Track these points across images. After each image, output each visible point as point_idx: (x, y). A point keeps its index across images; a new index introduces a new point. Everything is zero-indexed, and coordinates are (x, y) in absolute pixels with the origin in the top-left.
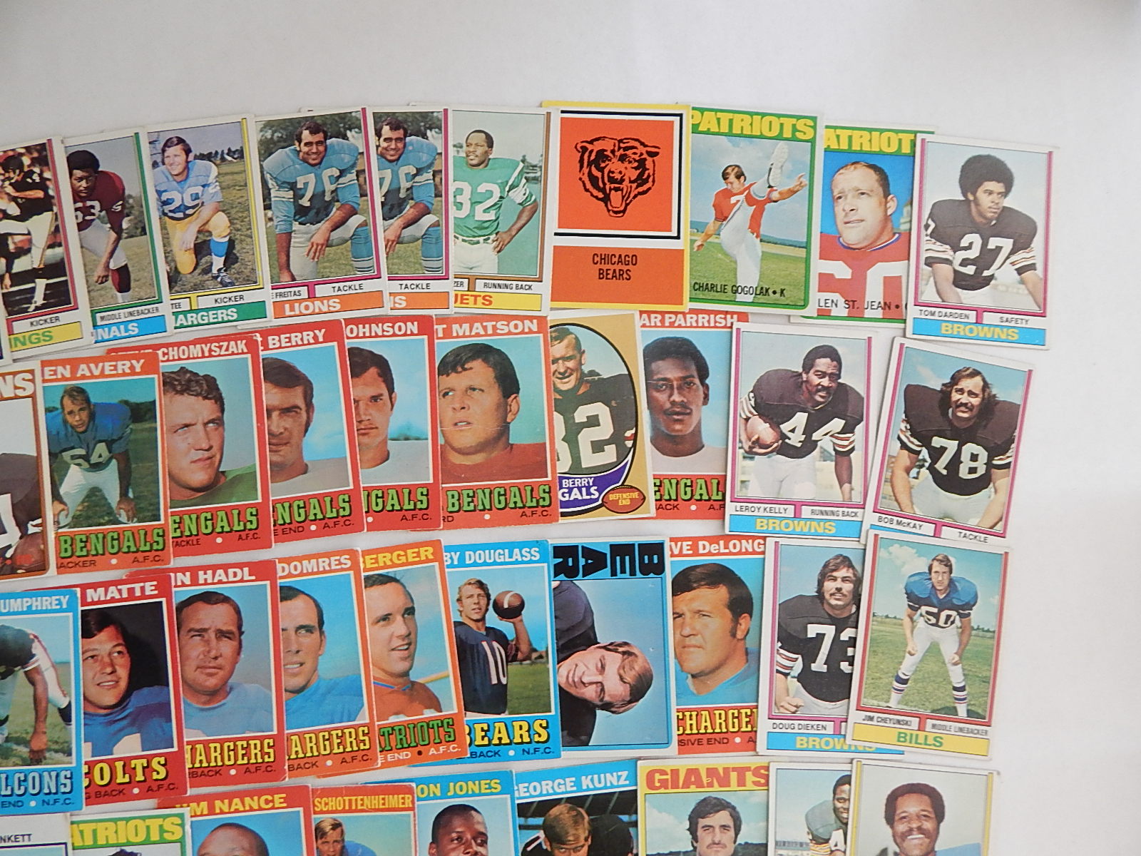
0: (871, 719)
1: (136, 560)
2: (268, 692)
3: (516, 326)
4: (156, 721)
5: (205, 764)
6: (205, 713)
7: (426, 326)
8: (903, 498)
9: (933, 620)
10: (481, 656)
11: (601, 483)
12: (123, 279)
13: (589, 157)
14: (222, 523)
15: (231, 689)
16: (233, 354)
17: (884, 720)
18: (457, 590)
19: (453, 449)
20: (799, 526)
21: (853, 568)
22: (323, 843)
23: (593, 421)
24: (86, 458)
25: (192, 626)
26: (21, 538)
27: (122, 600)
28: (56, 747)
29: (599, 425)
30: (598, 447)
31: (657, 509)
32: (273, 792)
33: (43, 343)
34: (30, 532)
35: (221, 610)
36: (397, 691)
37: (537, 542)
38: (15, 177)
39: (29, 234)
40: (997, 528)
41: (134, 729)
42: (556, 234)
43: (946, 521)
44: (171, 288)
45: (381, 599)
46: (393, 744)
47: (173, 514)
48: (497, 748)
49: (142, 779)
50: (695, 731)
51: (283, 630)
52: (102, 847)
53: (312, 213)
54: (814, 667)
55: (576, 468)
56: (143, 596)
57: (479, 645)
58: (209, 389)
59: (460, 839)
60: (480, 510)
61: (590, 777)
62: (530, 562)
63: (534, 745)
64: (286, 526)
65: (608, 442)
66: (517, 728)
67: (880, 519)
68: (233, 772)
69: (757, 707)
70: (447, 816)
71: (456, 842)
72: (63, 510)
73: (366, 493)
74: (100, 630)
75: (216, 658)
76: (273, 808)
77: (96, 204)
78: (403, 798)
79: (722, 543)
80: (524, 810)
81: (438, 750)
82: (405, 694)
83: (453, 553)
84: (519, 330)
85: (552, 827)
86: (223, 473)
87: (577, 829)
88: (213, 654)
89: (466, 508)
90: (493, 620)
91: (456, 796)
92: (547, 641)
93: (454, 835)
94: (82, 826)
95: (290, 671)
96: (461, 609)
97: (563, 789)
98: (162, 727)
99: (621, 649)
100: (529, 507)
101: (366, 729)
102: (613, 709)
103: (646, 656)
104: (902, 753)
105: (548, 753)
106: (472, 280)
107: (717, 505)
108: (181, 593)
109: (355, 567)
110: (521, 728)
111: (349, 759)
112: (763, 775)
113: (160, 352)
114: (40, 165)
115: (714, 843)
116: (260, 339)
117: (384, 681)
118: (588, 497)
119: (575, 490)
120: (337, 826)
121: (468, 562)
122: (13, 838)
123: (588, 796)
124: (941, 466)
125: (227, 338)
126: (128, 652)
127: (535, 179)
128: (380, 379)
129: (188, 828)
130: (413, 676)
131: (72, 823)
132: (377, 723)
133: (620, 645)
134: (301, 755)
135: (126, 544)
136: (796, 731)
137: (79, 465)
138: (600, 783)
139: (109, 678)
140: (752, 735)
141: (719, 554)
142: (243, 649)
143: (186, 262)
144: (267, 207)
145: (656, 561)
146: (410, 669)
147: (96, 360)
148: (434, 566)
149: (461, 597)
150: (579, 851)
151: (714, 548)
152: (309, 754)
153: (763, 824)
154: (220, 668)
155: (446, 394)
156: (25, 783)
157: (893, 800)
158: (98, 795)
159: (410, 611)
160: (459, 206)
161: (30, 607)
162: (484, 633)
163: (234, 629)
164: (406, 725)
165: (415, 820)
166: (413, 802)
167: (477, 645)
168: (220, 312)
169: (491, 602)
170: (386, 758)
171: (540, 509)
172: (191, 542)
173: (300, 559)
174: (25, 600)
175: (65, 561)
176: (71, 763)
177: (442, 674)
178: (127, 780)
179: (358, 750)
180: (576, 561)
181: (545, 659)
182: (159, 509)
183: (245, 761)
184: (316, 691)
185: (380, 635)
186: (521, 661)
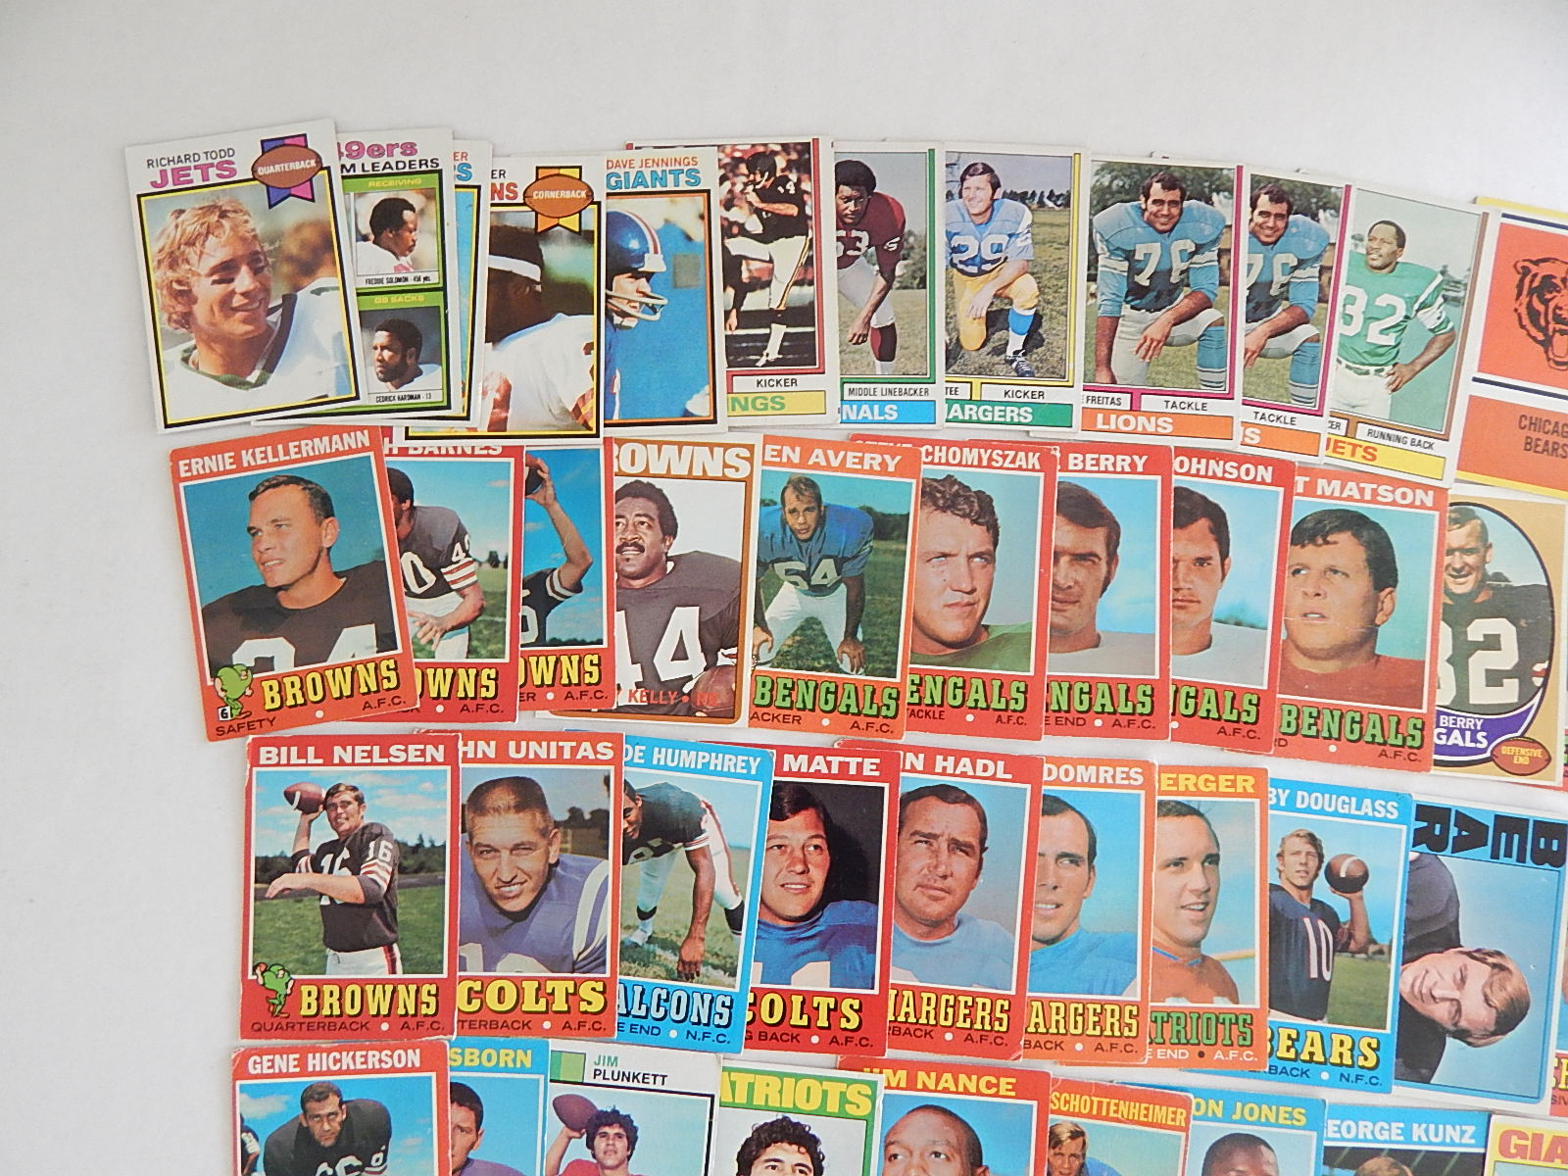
1: (855, 725)
2: (1010, 935)
3: (1404, 497)
4: (853, 950)
5: (912, 1019)
6: (919, 949)
7: (1284, 474)
10: (1300, 937)
11: (1493, 729)
12: (886, 343)
13: (1532, 281)
15: (959, 923)
16: (1020, 468)
18: (1280, 842)
19: (1298, 647)
22: (1055, 1154)
23: (1492, 643)
24: (806, 576)
25: (918, 828)
26: (705, 669)
27: (830, 776)
28: (716, 961)
29: (1500, 649)
30: (1494, 678)
31: (1565, 777)
32: (999, 1073)
33: (770, 412)
34: (719, 664)
36: (1181, 965)
37: (1398, 794)
38: (764, 182)
39: (771, 261)
41: (824, 955)
42: (1475, 380)
44: (948, 365)
45: (1175, 835)
46: (1167, 1036)
47: (913, 672)
48: (1306, 1066)
49: (826, 1024)
51: (1040, 855)
52: (758, 1108)
53: (1152, 295)
55: (1461, 703)
56: (859, 776)
57: (1298, 921)
58: (982, 511)
60: (1325, 738)
61: (1424, 1126)
62: (1385, 820)
63: (1356, 1071)
64: (1062, 714)
65: (1509, 674)
66: (1336, 1043)
68: (949, 1036)
70: (1226, 1147)
72: (766, 641)
73: (1174, 687)
74: (795, 812)
75: (945, 877)
76: (996, 1095)
77: (865, 236)
78: (1174, 1113)
80: (1332, 1156)
81: (1226, 1055)
82: (1191, 971)
83: (1280, 791)
84: (1408, 501)
86: (986, 627)
88: (942, 870)
89: (1305, 731)
90: (1322, 890)
91: (1243, 1121)
92: (1392, 933)
93: (1233, 1174)
94: (734, 1076)
95: (1041, 912)
96: (1281, 868)
97: (1386, 1136)
98: (861, 958)
99: (1490, 960)
100: (1392, 745)
101: (1135, 1009)
102: (1470, 1040)
103: (1524, 974)
105: (1374, 1084)
106: (1352, 423)
108: (910, 781)
109: (1148, 785)
110: (1342, 1043)
111: (1106, 1047)
113: (923, 450)
114: (798, 171)
116: (1058, 455)
117: (1166, 948)
118: (1473, 745)
119: (1456, 733)
120: (1077, 1134)
121: (1299, 805)
122: (640, 1077)
123: (1419, 1151)
125: (1017, 446)
126: (829, 848)
127: (1456, 300)
128: (1211, 536)
129: (879, 1103)
130: (1206, 949)
131: (724, 1069)
132: (1151, 1004)
133: (1490, 954)
134: (1042, 1029)
135: (845, 701)
137: (795, 583)
138: (1436, 1135)
139: (798, 879)
142: (982, 871)
143: (973, 333)
144: (1092, 278)
145: (1555, 847)
146: (1203, 938)
147: (837, 446)
148: (1253, 803)
149: (1283, 851)
152: (1053, 1030)
154: (948, 891)
155: (1296, 572)
156: (667, 1004)
158: (762, 1036)
159: (1213, 859)
160: (1348, 319)
161: (706, 765)
162: (1309, 907)
163: (975, 842)
164: (1186, 1014)
165: (1186, 1146)
166: (1187, 1119)
167: (1297, 920)
168: (1009, 409)
169: (1324, 866)
170: (1154, 1054)
171: (1407, 750)
172: (931, 714)
173: (1075, 762)
174: (701, 754)
175: (760, 711)
176: (734, 987)
177: (1245, 952)
178: (805, 1022)
179: (1121, 1037)
180: (1445, 830)
181: (1386, 956)
182: (895, 663)
183: (968, 1025)
184: (1073, 945)
185: (1168, 883)
186: (1353, 953)
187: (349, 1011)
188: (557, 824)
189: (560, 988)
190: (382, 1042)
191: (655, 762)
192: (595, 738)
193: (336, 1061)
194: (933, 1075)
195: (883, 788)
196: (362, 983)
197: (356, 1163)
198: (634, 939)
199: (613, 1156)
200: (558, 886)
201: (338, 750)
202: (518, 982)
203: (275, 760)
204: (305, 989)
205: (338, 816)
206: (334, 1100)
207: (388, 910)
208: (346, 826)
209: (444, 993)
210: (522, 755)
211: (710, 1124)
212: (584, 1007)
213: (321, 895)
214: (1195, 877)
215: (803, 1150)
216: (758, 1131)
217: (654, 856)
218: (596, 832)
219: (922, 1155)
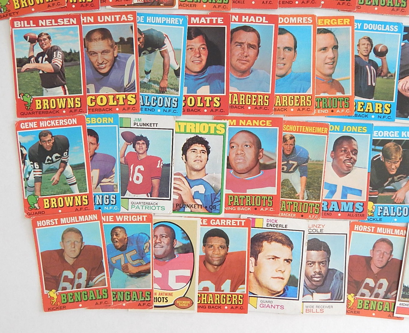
1: (215, 7)
2: (269, 74)
4: (217, 81)
5: (237, 103)
6: (238, 81)
10: (365, 72)
15: (252, 71)
18: (358, 41)
22: (285, 144)
25: (237, 40)
27: (207, 24)
28: (172, 87)
32: (266, 119)
36: (325, 83)
37: (398, 23)
41: (207, 84)
45: (323, 40)
46: (321, 106)
48: (367, 114)
49: (209, 106)
51: (278, 48)
52: (188, 133)
56: (217, 24)
59: (345, 151)
60: (373, 5)
61: (405, 132)
62: (393, 32)
63: (384, 114)
66: (377, 106)
68: (249, 108)
70: (341, 140)
71: (343, 152)
74: (196, 37)
75: (246, 57)
76: (265, 126)
78: (324, 129)
80: (375, 142)
81: (340, 111)
82: (329, 85)
83: (358, 24)
85: (386, 152)
87: (396, 154)
88: (245, 54)
89: (367, 3)
90: (372, 56)
91: (346, 132)
92: (395, 69)
93: (343, 149)
94: (180, 123)
95: (279, 67)
96: (359, 50)
97: (393, 135)
98: (219, 84)
100: (396, 7)
101: (310, 97)
105: (389, 119)
108: (234, 25)
109: (314, 23)
110: (379, 106)
111: (301, 109)
117: (321, 77)
120: (292, 138)
121: (365, 28)
122: (149, 125)
123: (404, 140)
126: (207, 48)
129: (227, 129)
130: (334, 77)
131: (176, 121)
132: (316, 96)
134: (280, 105)
139: (198, 59)
142: (259, 54)
146: (333, 73)
148: (349, 28)
149: (359, 44)
150: (396, 163)
152: (284, 105)
154: (248, 61)
156: (156, 101)
158: (188, 110)
159: (336, 47)
161: (165, 22)
162: (368, 62)
163: (256, 44)
164: (327, 98)
165: (328, 139)
166: (328, 131)
167: (364, 67)
169: (373, 48)
170: (317, 111)
171: (401, 8)
172: (240, 2)
173: (289, 16)
174: (163, 18)
175: (182, 3)
176: (178, 95)
177: (346, 77)
178: (202, 105)
179: (306, 106)
181: (393, 77)
183: (255, 104)
184: (290, 77)
185: (321, 56)
186: (383, 77)
187: (52, 107)
188: (116, 43)
189: (121, 97)
190: (64, 117)
191: (148, 22)
192: (126, 14)
193: (49, 123)
194: (245, 121)
195: (225, 27)
196: (55, 98)
197: (59, 155)
198: (144, 81)
199: (142, 150)
200: (118, 64)
201: (40, 21)
202: (107, 96)
203: (20, 26)
204: (37, 101)
205: (43, 43)
206: (50, 136)
207: (62, 74)
208: (45, 47)
209: (83, 100)
210: (102, 21)
211: (173, 138)
212: (129, 103)
213: (39, 70)
214: (330, 53)
215: (203, 146)
216: (188, 140)
217: (149, 53)
218: (129, 45)
219: (242, 146)
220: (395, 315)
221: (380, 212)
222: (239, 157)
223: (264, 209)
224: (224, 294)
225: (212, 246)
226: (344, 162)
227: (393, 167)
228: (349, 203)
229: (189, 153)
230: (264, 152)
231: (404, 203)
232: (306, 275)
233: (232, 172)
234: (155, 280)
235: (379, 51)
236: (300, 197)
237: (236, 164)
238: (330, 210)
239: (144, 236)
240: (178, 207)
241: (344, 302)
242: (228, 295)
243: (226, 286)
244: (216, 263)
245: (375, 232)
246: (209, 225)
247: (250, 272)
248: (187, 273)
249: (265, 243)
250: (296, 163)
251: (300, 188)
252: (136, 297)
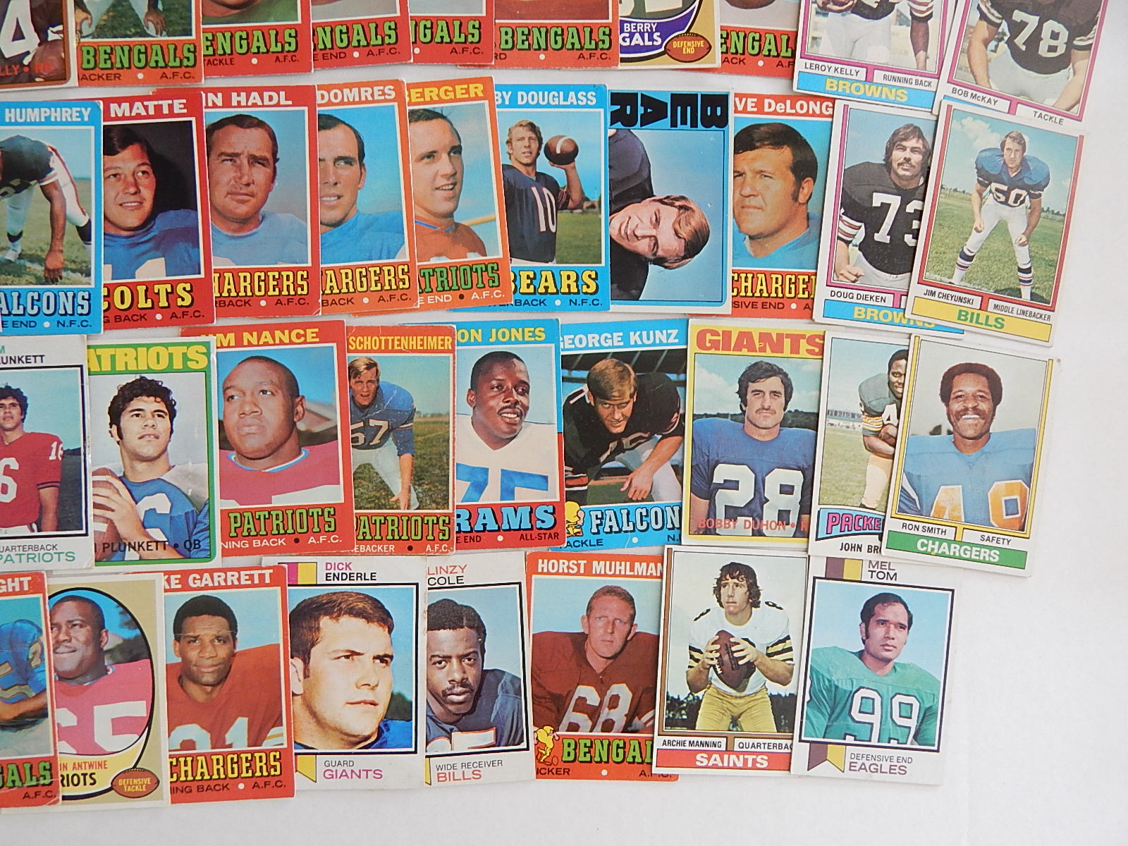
0: (933, 294)
1: (164, 76)
2: (303, 222)
4: (182, 246)
5: (233, 294)
6: (233, 241)
8: (980, 71)
9: (1003, 198)
10: (530, 202)
11: (665, 30)
14: (257, 43)
15: (263, 217)
17: (946, 296)
18: (508, 132)
20: (871, 90)
21: (924, 139)
22: (356, 382)
25: (223, 150)
26: (39, 45)
27: (148, 117)
28: (73, 266)
31: (723, 62)
32: (305, 326)
34: (50, 39)
35: (256, 134)
36: (439, 232)
37: (594, 86)
40: (1075, 110)
41: (159, 253)
43: (1021, 98)
45: (425, 135)
46: (434, 286)
47: (205, 31)
48: (543, 297)
49: (166, 305)
50: (750, 294)
51: (320, 160)
52: (120, 373)
54: (877, 237)
55: (639, 13)
56: (171, 114)
57: (528, 190)
59: (500, 386)
60: (535, 50)
61: (638, 333)
62: (587, 106)
63: (582, 296)
64: (328, 51)
66: (565, 278)
67: (954, 91)
68: (263, 303)
69: (815, 274)
70: (487, 363)
71: (496, 389)
72: (87, 19)
73: (414, 22)
74: (124, 147)
75: (248, 185)
76: (305, 342)
78: (443, 340)
79: (788, 102)
80: (568, 362)
81: (480, 295)
82: (448, 236)
83: (504, 93)
85: (597, 382)
87: (622, 385)
88: (245, 180)
89: (520, 46)
91: (498, 342)
92: (600, 191)
93: (494, 382)
94: (99, 351)
95: (327, 203)
96: (511, 152)
97: (610, 343)
98: (188, 252)
99: (677, 203)
100: (587, 49)
101: (406, 267)
102: (666, 264)
103: (703, 210)
104: (962, 332)
105: (596, 305)
107: (785, 62)
108: (212, 115)
109: (400, 98)
110: (569, 277)
111: (387, 298)
112: (818, 345)
115: (763, 409)
118: (650, 43)
119: (637, 35)
120: (371, 365)
121: (520, 102)
122: (24, 359)
123: (636, 352)
124: (1020, 41)
126: (153, 172)
129: (213, 357)
130: (458, 218)
131: (89, 347)
132: (418, 264)
133: (677, 199)
134: (336, 291)
135: (154, 58)
136: (855, 300)
138: (648, 339)
139: (132, 198)
140: (809, 301)
141: (785, 114)
142: (277, 177)
145: (719, 113)
146: (455, 210)
148: (483, 104)
149: (511, 139)
150: (624, 407)
151: (780, 107)
152: (345, 290)
153: (816, 393)
156: (39, 303)
157: (950, 377)
158: (116, 319)
159: (457, 150)
161: (48, 118)
162: (534, 179)
163: (269, 155)
164: (448, 268)
165: (454, 363)
166: (453, 344)
167: (526, 190)
169: (543, 146)
170: (425, 300)
171: (599, 52)
172: (224, 62)
173: (340, 87)
174: (43, 110)
175: (87, 73)
176: (90, 284)
177: (487, 217)
178: (149, 304)
179: (397, 289)
180: (635, 110)
181: (597, 209)
182: (190, 24)
183: (277, 293)
184: (354, 225)
185: (424, 173)
186: (572, 209)
191: (7, 120)
194: (255, 334)
195: (191, 122)
198: (8, 257)
199: (11, 421)
211: (83, 387)
214: (444, 165)
215: (158, 399)
216: (122, 390)
217: (16, 193)
219: (252, 394)
220: (655, 770)
221: (597, 525)
222: (249, 420)
223: (317, 539)
224: (233, 753)
225: (196, 638)
226: (500, 413)
227: (618, 416)
228: (520, 509)
229: (126, 420)
230: (307, 405)
231: (650, 498)
232: (432, 691)
233: (233, 456)
234: (63, 733)
235: (558, 151)
236: (402, 504)
237: (241, 436)
238: (476, 528)
239: (27, 626)
240: (108, 551)
241: (528, 749)
242: (243, 756)
243: (238, 733)
244: (208, 678)
245: (588, 572)
246: (186, 587)
247: (294, 695)
248: (138, 709)
249: (325, 621)
250: (384, 424)
251: (399, 481)
252: (16, 777)
